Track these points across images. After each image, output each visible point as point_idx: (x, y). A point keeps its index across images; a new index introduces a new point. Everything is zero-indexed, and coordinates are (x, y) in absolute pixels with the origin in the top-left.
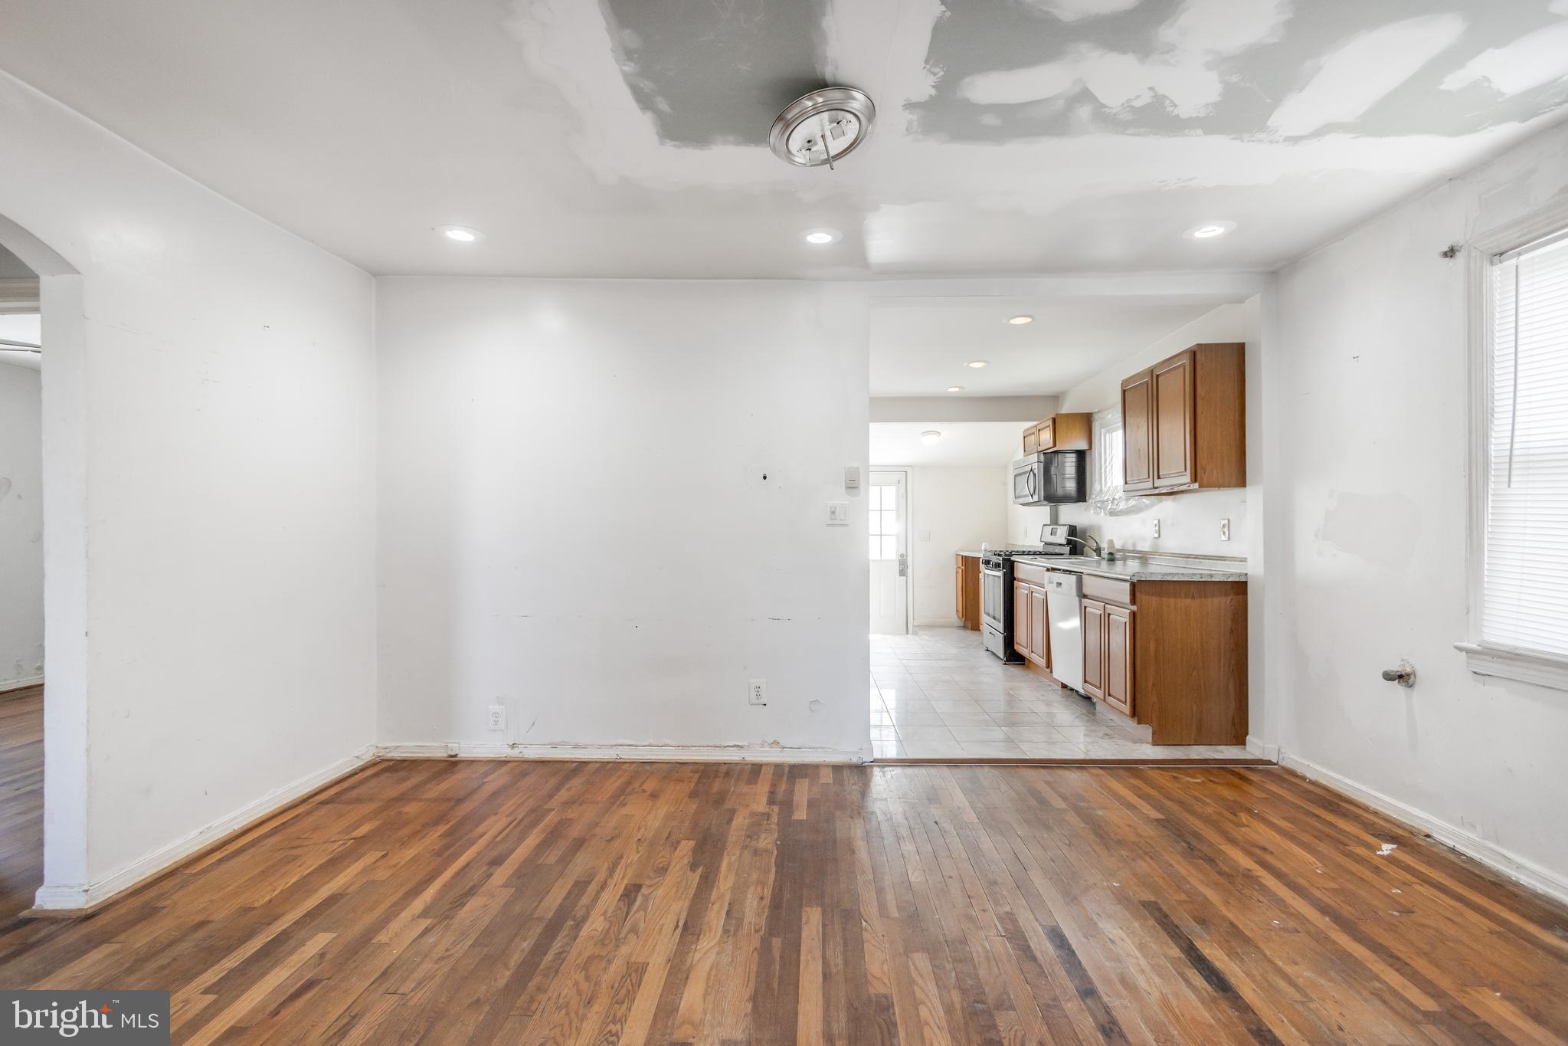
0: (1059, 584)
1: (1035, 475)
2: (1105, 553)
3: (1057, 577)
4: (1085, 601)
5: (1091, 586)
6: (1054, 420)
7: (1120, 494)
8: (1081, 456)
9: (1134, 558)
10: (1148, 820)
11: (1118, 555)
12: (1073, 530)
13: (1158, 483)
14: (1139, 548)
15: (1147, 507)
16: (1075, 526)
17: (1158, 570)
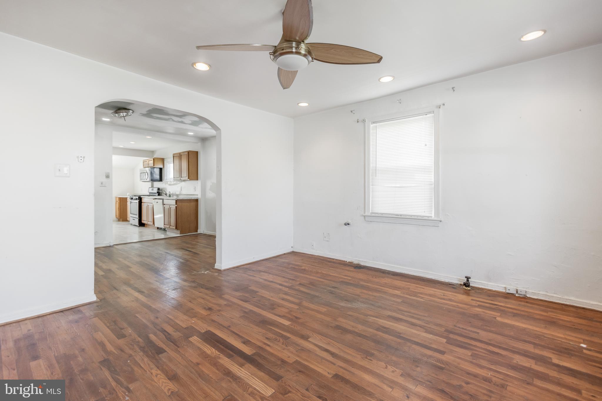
0: (157, 202)
1: (148, 174)
2: (168, 195)
3: (157, 200)
4: (164, 206)
5: (166, 202)
6: (154, 159)
7: (172, 180)
8: (161, 169)
9: (175, 196)
10: (180, 242)
11: (171, 195)
12: (159, 189)
13: (181, 178)
14: (176, 193)
15: (179, 183)
16: (159, 188)
17: (181, 197)
